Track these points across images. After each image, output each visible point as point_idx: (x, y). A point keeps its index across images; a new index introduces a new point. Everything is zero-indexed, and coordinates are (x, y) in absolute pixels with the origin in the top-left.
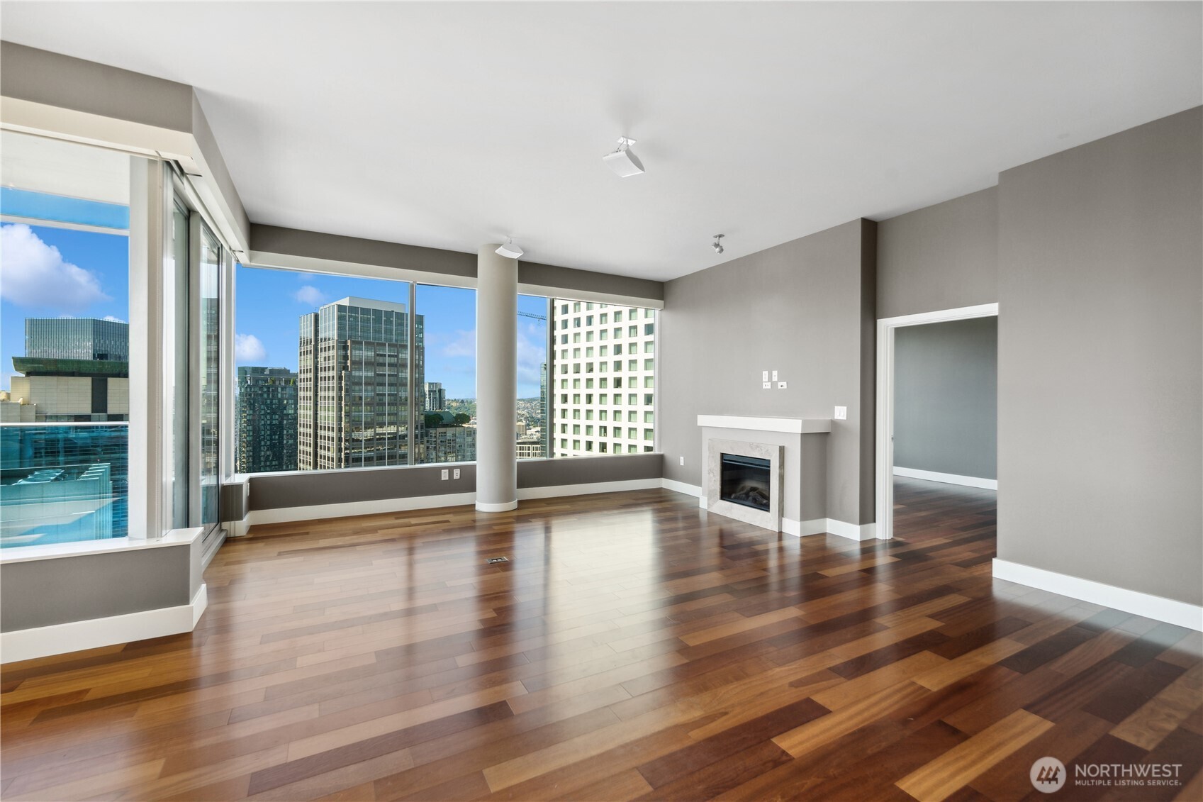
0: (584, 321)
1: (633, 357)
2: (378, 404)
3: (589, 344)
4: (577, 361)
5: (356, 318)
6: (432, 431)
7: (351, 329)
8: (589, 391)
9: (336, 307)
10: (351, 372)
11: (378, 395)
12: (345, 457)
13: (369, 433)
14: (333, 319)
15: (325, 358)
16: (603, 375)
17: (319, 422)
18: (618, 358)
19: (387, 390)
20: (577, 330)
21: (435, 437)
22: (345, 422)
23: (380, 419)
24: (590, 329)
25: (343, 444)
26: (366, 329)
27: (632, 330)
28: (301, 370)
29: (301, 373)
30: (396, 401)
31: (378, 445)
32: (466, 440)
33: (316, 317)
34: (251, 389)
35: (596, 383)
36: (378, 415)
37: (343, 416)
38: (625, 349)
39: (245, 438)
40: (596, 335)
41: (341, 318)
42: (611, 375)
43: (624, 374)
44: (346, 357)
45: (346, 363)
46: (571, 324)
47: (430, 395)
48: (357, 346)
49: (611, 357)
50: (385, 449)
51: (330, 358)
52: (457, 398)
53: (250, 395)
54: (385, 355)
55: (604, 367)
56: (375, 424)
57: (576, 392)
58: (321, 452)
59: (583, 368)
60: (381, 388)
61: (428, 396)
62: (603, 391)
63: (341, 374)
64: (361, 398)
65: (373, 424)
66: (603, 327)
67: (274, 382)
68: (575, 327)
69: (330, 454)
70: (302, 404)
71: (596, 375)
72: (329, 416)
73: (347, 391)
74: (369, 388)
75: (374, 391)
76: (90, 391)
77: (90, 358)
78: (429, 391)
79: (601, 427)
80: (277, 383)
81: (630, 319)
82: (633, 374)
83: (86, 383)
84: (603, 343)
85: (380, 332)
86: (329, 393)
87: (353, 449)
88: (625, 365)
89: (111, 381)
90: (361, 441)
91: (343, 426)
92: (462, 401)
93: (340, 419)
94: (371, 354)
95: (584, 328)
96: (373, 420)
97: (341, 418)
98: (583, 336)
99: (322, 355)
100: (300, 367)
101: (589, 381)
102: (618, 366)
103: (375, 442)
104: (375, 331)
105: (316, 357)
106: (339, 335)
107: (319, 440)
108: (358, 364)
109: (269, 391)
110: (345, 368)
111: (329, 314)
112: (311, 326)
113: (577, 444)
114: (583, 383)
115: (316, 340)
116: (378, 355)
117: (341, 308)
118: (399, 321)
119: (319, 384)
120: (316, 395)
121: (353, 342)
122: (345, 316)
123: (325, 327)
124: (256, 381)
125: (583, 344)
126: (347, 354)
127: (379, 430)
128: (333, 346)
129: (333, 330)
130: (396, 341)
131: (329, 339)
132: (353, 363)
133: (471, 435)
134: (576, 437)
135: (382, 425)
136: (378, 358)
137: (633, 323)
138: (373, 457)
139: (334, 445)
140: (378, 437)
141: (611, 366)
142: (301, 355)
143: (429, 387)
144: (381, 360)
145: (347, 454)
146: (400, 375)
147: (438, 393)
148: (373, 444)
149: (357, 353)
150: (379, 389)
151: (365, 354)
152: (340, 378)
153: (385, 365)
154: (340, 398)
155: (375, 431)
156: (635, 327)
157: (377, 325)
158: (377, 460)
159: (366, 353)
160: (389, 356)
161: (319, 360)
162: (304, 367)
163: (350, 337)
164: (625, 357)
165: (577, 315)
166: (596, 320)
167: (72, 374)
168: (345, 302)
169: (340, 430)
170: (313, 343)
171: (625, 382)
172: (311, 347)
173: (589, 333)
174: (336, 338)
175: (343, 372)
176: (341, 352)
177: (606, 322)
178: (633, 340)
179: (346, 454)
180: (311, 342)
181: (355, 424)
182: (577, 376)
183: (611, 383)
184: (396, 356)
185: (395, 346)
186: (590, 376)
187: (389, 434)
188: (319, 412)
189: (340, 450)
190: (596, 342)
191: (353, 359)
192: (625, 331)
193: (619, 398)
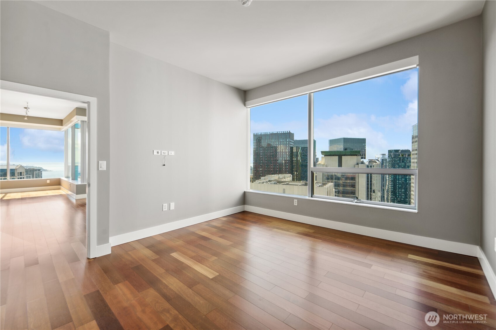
28: (412, 150)
29: (412, 151)
34: (393, 159)
39: (391, 179)
53: (392, 161)
67: (403, 156)
70: (413, 165)
76: (338, 161)
77: (343, 150)
80: (404, 156)
83: (337, 157)
89: (343, 157)
100: (412, 148)
109: (400, 160)
124: (395, 155)
142: (412, 143)
162: (414, 148)
167: (334, 155)
172: (417, 139)
180: (417, 137)
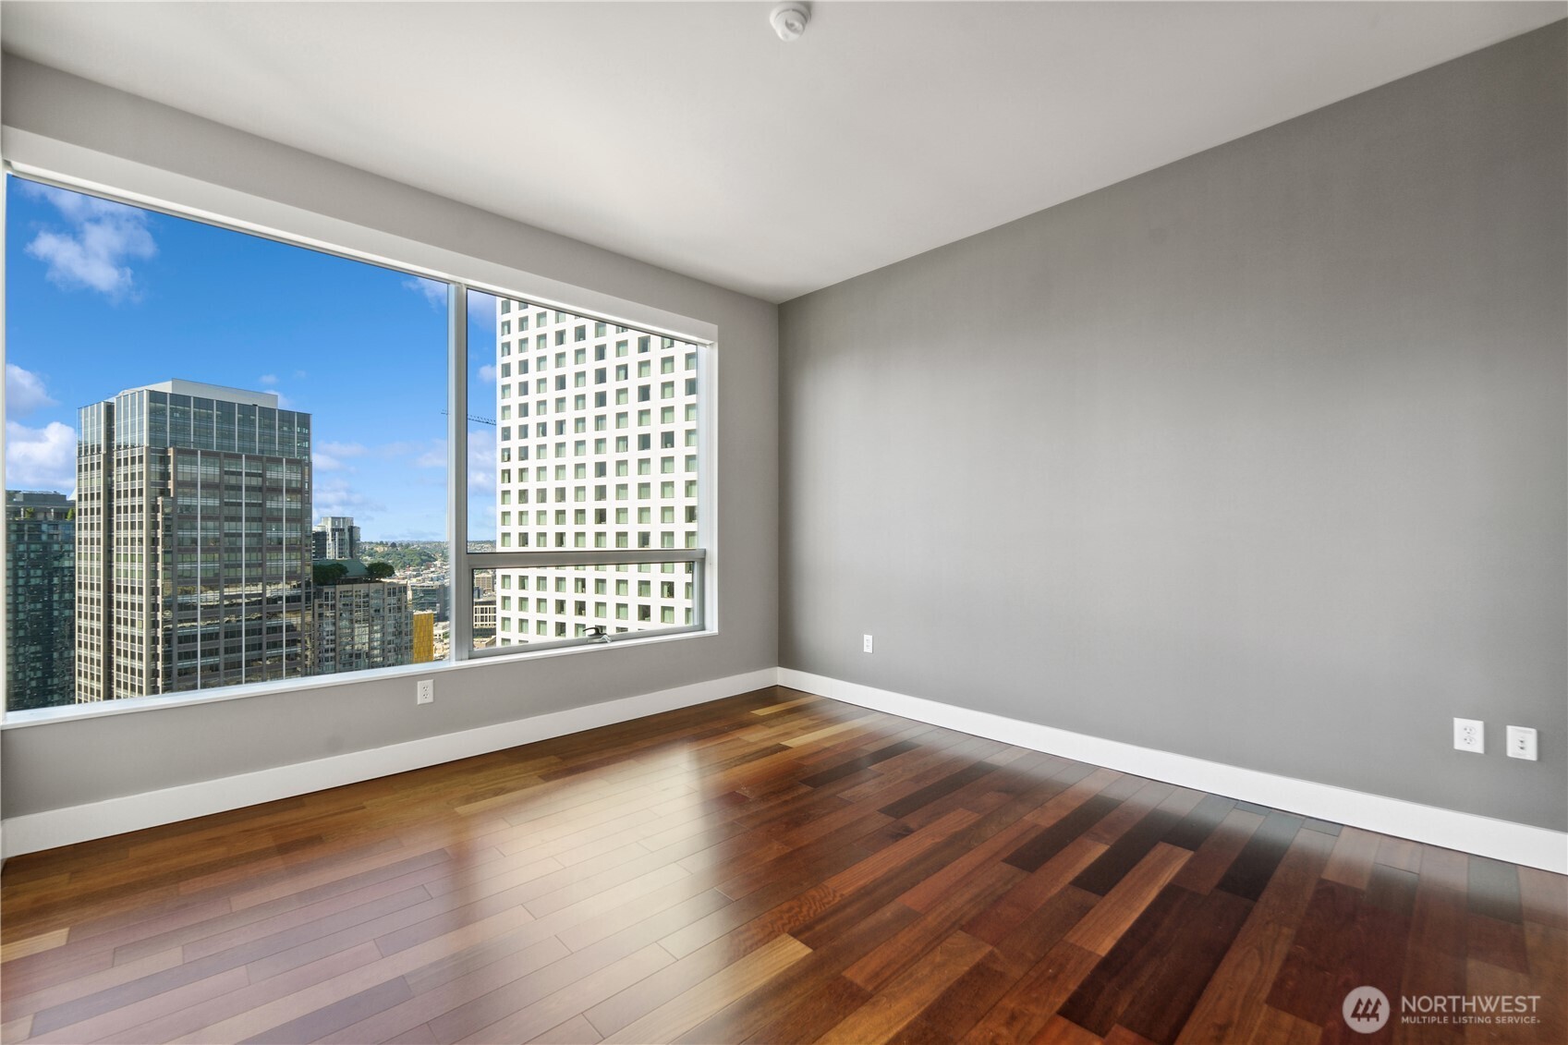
0: (551, 428)
1: (621, 480)
2: (227, 550)
3: (560, 461)
4: (541, 485)
5: (185, 414)
6: (327, 589)
7: (174, 429)
8: (560, 529)
9: (145, 394)
10: (175, 499)
11: (227, 535)
12: (164, 635)
13: (212, 597)
14: (141, 414)
15: (126, 476)
16: (580, 506)
17: (115, 579)
18: (601, 481)
19: (244, 527)
20: (542, 440)
21: (334, 598)
22: (165, 579)
23: (232, 573)
24: (560, 439)
25: (160, 614)
26: (203, 431)
27: (621, 443)
28: (81, 496)
30: (262, 546)
31: (227, 614)
32: (387, 601)
33: (110, 408)
35: (570, 516)
36: (227, 566)
37: (160, 569)
38: (611, 468)
40: (570, 448)
41: (152, 412)
42: (591, 505)
43: (610, 504)
44: (165, 476)
45: (166, 484)
46: (532, 431)
47: (333, 535)
48: (187, 458)
49: (591, 481)
50: (241, 621)
51: (134, 477)
52: (384, 541)
54: (240, 474)
55: (580, 493)
56: (222, 581)
57: (541, 529)
58: (119, 629)
59: (551, 495)
60: (233, 524)
61: (330, 537)
62: (580, 528)
63: (156, 501)
64: (194, 541)
65: (219, 581)
66: (580, 437)
68: (538, 436)
69: (136, 632)
71: (570, 505)
72: (133, 568)
73: (167, 528)
74: (210, 524)
75: (220, 528)
78: (333, 530)
79: (577, 580)
81: (618, 427)
82: (621, 504)
84: (580, 460)
85: (231, 436)
86: (133, 534)
87: (181, 621)
88: (611, 492)
90: (195, 608)
91: (160, 585)
92: (394, 545)
93: (154, 574)
94: (213, 471)
95: (552, 439)
96: (216, 575)
97: (156, 573)
98: (551, 449)
99: (119, 473)
100: (81, 491)
101: (560, 513)
102: (601, 492)
103: (222, 610)
104: (222, 435)
105: (109, 473)
106: (152, 440)
107: (115, 610)
108: (187, 485)
110: (164, 492)
111: (133, 404)
112: (99, 423)
113: (542, 604)
114: (551, 516)
115: (109, 447)
116: (227, 473)
117: (155, 396)
118: (267, 421)
119: (115, 518)
120: (109, 537)
121: (177, 452)
122: (165, 409)
123: (126, 427)
125: (550, 461)
126: (166, 469)
127: (228, 591)
128: (141, 458)
129: (141, 431)
130: (262, 451)
131: (133, 447)
132: (178, 484)
133: (394, 593)
134: (542, 595)
135: (235, 582)
136: (226, 477)
137: (621, 433)
138: (217, 634)
139: (143, 618)
140: (226, 603)
141: (591, 493)
142: (80, 471)
143: (333, 523)
144: (233, 480)
145: (168, 629)
146: (269, 504)
147: (347, 534)
148: (218, 612)
149: (187, 469)
150: (229, 527)
151: (201, 470)
152: (154, 508)
153: (240, 488)
154: (154, 541)
155: (222, 593)
156: (625, 439)
157: (226, 426)
158: (226, 637)
159: (204, 469)
160: (247, 474)
161: (115, 478)
162: (87, 490)
163: (173, 443)
164: (610, 481)
165: (541, 419)
166: (569, 427)
168: (166, 387)
169: (154, 592)
170: (103, 451)
171: (611, 516)
172: (99, 458)
173: (560, 446)
174: (145, 443)
175: (160, 499)
176: (158, 468)
177: (584, 430)
178: (622, 456)
179: (165, 630)
180: (99, 449)
181: (183, 582)
182: (542, 507)
183: (590, 516)
184: (260, 475)
185: (259, 459)
186: (560, 506)
187: (247, 596)
188: (115, 564)
189: (154, 624)
190: (570, 459)
191: (180, 478)
192: (611, 444)
193: (603, 538)
